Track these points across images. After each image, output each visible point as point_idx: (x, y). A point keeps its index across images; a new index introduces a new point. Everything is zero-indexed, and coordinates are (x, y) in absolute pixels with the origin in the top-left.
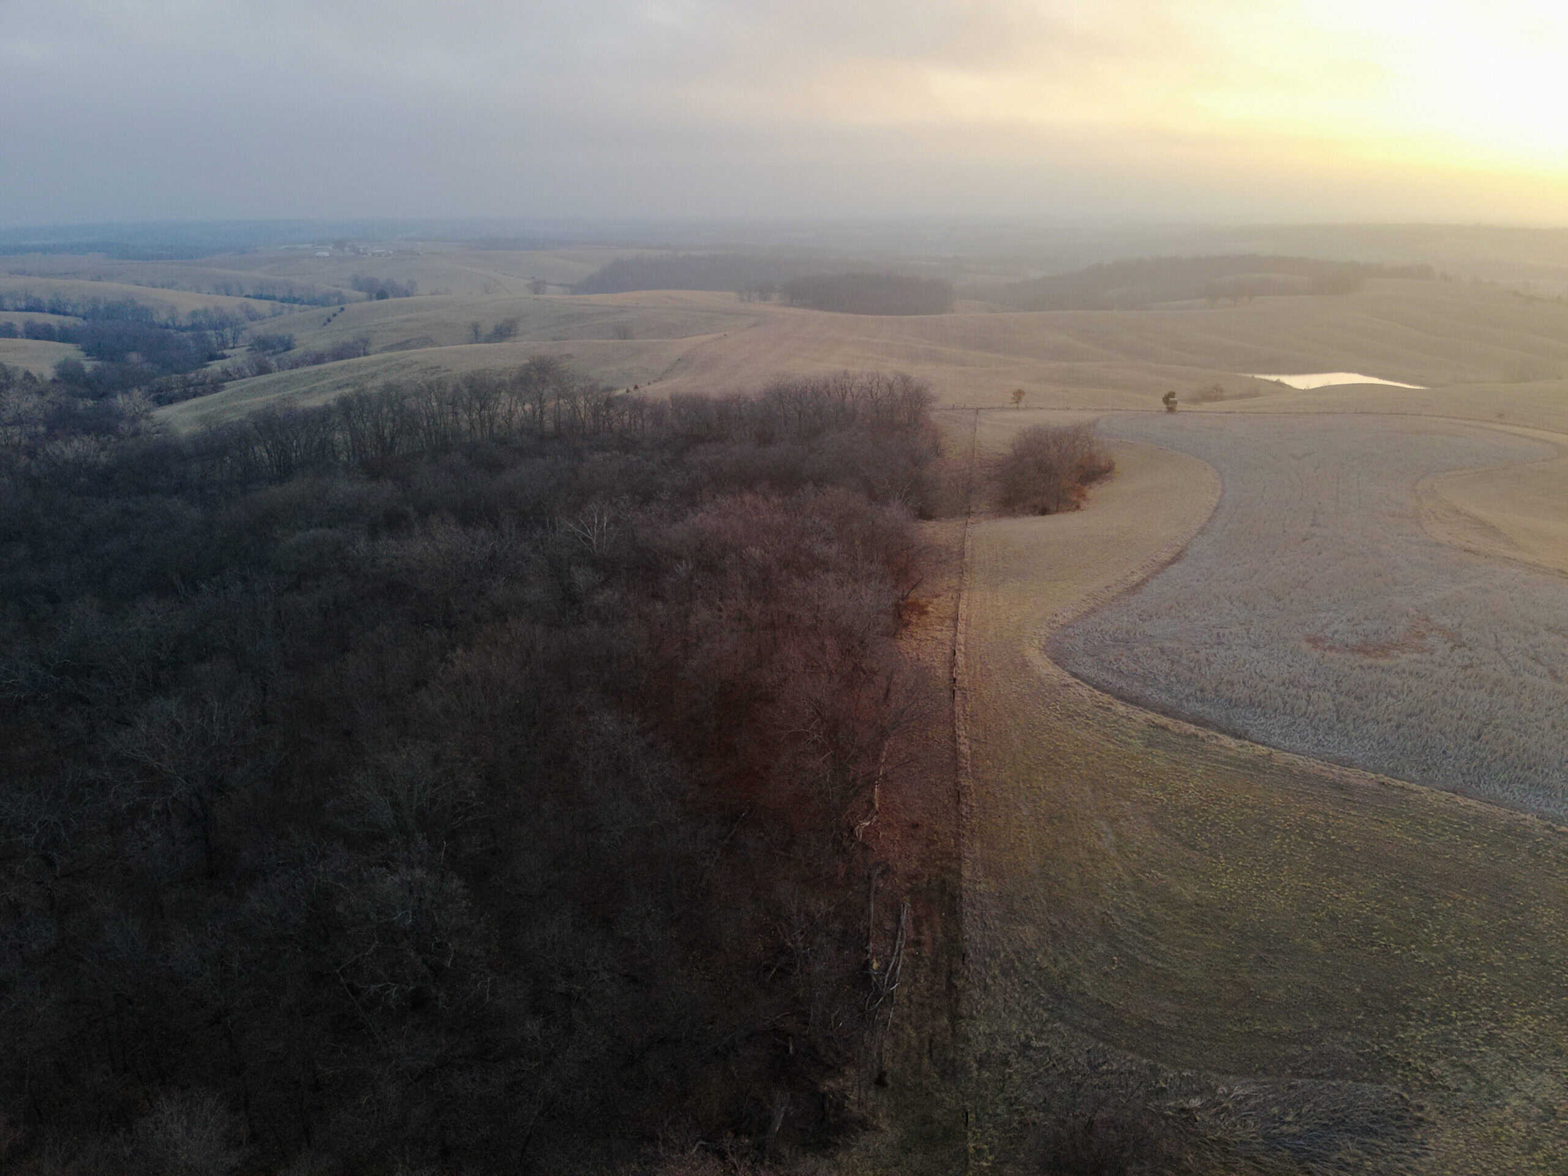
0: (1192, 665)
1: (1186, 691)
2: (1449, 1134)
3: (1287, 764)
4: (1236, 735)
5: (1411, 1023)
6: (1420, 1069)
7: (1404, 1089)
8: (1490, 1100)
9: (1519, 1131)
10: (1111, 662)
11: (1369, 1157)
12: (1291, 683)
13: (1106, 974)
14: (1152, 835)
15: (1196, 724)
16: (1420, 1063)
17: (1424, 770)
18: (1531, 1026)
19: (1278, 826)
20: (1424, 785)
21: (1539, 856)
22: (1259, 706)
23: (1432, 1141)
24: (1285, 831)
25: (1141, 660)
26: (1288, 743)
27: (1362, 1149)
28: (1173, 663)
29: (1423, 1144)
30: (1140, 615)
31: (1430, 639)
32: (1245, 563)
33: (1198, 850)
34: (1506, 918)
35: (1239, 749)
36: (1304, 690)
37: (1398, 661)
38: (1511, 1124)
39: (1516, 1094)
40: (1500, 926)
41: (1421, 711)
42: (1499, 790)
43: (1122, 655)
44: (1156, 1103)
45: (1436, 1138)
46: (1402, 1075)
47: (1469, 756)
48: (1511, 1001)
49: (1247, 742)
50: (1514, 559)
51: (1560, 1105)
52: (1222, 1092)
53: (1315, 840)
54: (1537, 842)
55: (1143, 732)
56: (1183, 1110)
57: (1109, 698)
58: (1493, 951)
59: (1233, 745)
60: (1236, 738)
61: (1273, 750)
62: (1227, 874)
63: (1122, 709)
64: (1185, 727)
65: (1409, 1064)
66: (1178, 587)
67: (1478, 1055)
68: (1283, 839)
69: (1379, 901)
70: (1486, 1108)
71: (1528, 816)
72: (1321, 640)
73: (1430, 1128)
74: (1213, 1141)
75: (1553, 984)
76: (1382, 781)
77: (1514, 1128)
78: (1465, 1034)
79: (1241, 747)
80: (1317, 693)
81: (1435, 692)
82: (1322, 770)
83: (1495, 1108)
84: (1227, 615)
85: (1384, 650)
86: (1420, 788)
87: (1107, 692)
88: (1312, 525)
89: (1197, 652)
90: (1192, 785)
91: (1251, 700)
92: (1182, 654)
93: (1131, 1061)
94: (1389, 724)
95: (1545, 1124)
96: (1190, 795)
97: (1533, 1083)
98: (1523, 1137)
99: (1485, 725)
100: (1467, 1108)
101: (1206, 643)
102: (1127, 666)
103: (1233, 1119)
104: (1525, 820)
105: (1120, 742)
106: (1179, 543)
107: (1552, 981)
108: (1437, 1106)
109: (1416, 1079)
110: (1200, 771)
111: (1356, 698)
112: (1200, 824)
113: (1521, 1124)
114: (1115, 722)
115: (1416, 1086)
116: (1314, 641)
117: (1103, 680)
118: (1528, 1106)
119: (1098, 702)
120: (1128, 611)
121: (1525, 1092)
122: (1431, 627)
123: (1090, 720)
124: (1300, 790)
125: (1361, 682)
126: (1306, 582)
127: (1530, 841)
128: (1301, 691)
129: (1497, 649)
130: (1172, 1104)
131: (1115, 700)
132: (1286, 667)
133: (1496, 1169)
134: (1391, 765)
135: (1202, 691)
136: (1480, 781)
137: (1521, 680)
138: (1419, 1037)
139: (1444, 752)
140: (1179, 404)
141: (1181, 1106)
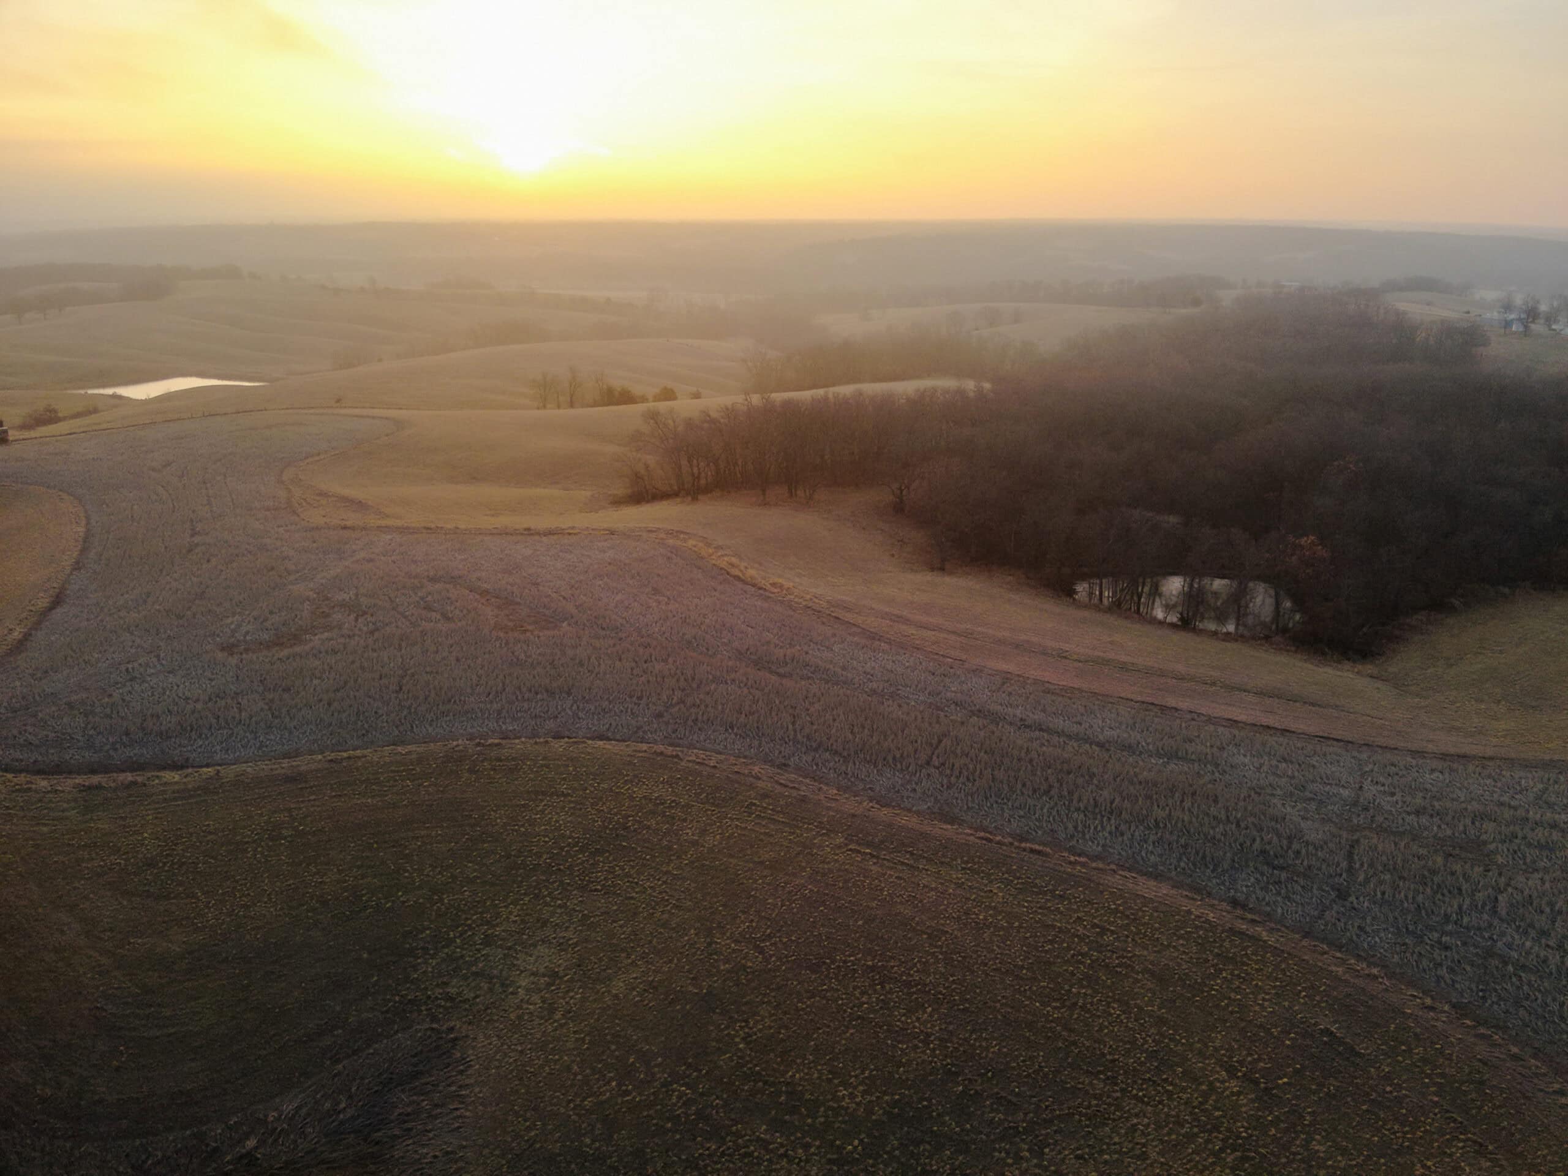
0: (108, 710)
1: (111, 740)
2: (481, 1037)
3: (237, 776)
4: (175, 767)
5: (419, 961)
6: (440, 996)
7: (432, 1021)
8: (505, 991)
9: (536, 1004)
10: (15, 737)
11: (422, 1098)
12: (218, 696)
13: (117, 1069)
14: (120, 903)
15: (132, 770)
16: (439, 990)
17: (363, 735)
18: (515, 914)
19: (247, 840)
20: (367, 748)
21: (478, 771)
22: (191, 730)
23: (471, 1052)
24: (254, 841)
25: (49, 723)
26: (232, 756)
27: (415, 1094)
28: (86, 715)
29: (464, 1059)
30: (34, 675)
31: (334, 616)
32: (133, 588)
33: (174, 898)
34: (468, 834)
35: (185, 780)
36: (232, 698)
37: (311, 644)
38: (528, 1002)
39: (523, 975)
40: (465, 842)
41: (346, 683)
42: (430, 729)
43: (25, 725)
44: (214, 1165)
45: (474, 1048)
46: (426, 1010)
47: (397, 709)
48: (493, 901)
49: (190, 770)
50: (386, 527)
51: (559, 966)
52: (272, 1119)
53: (285, 838)
54: (473, 761)
55: (75, 800)
56: (242, 1157)
57: (25, 777)
58: (466, 866)
59: (177, 778)
60: (178, 770)
61: (219, 768)
62: (209, 908)
63: (44, 783)
64: (121, 778)
65: (429, 997)
66: (68, 632)
67: (483, 958)
68: (255, 850)
69: (359, 867)
70: (503, 1000)
71: (460, 742)
72: (233, 645)
73: (465, 1042)
74: (281, 1168)
75: (521, 871)
76: (329, 758)
77: (531, 1004)
78: (466, 946)
79: (186, 777)
80: (246, 697)
81: (353, 662)
82: (272, 770)
83: (510, 997)
84: (131, 647)
85: (296, 639)
86: (365, 752)
87: (21, 771)
88: (192, 536)
89: (110, 696)
90: (146, 835)
91: (182, 726)
92: (94, 702)
93: (174, 1141)
94: (322, 704)
95: (553, 988)
96: (147, 846)
97: (532, 959)
98: (540, 1007)
99: (403, 677)
100: (490, 1008)
101: (117, 683)
102: (35, 735)
103: (292, 1137)
104: (457, 746)
105: (53, 820)
106: (55, 585)
107: (520, 868)
108: (464, 1020)
109: (440, 1006)
110: (150, 817)
111: (284, 690)
112: (166, 871)
113: (536, 998)
114: (40, 801)
115: (440, 1013)
116: (229, 649)
117: (12, 760)
118: (536, 980)
119: (14, 786)
120: (18, 674)
121: (529, 970)
122: (332, 605)
123: (11, 809)
124: (256, 796)
125: (284, 675)
126: (204, 592)
127: (467, 762)
128: (229, 701)
129: (393, 609)
130: (229, 1158)
131: (34, 777)
132: (207, 682)
133: (529, 1046)
134: (333, 741)
135: (127, 734)
136: (412, 727)
137: (420, 629)
138: (430, 969)
139: (376, 713)
140: (10, 432)
141: (239, 1155)
